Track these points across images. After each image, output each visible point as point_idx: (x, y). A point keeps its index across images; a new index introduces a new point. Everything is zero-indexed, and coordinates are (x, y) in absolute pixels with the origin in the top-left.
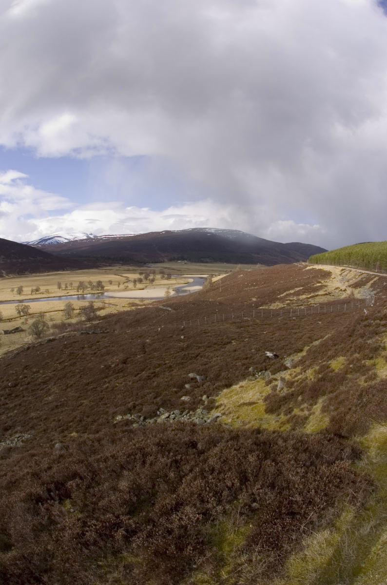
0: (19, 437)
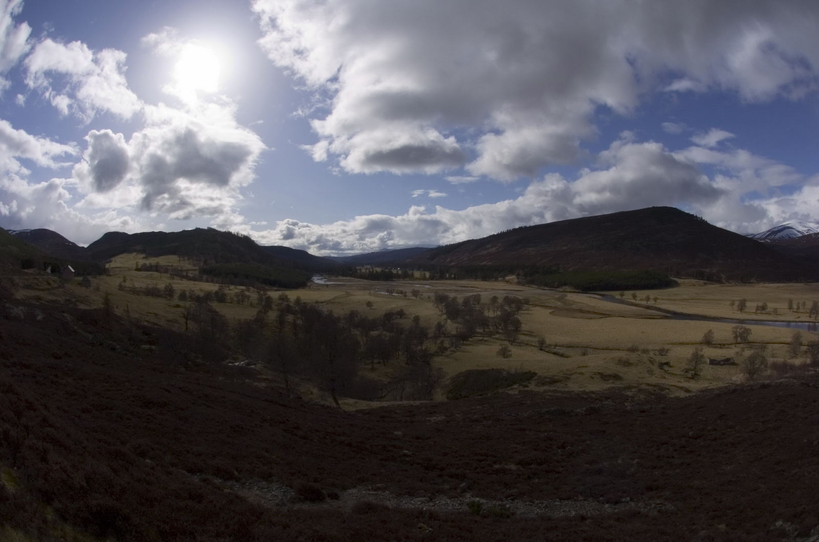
0: (659, 504)
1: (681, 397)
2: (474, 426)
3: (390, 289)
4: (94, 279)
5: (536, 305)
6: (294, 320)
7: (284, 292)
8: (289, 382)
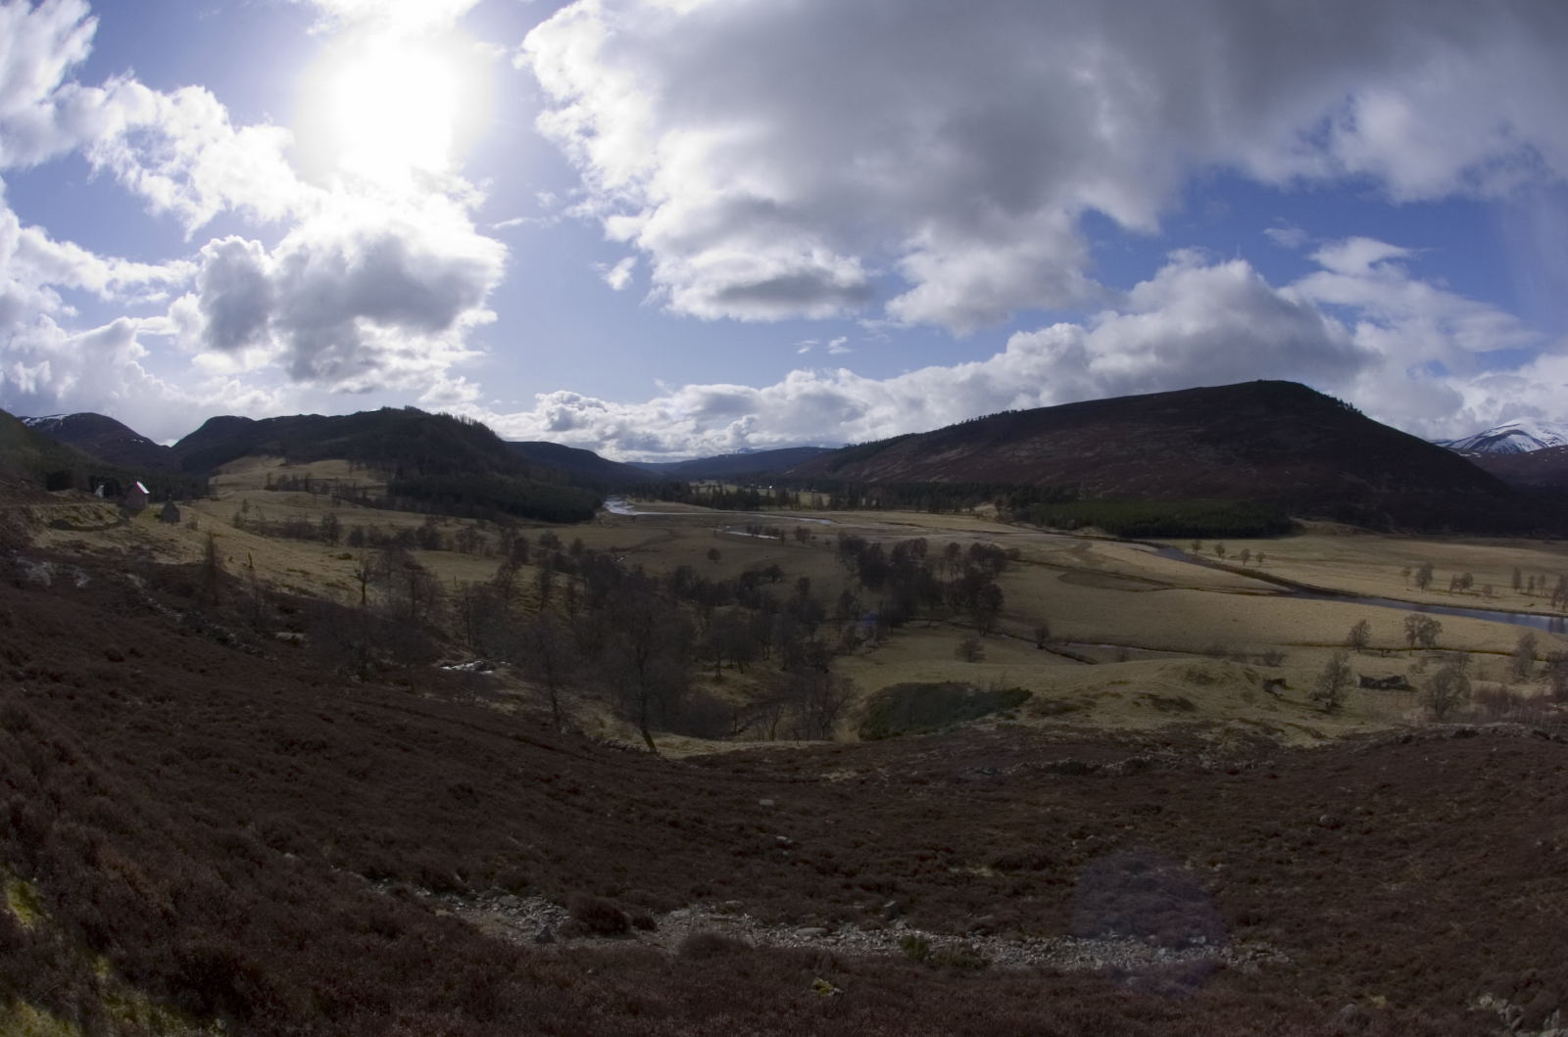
0: (1258, 952)
1: (1305, 746)
2: (911, 791)
3: (754, 526)
4: (186, 507)
5: (1032, 563)
6: (570, 584)
7: (550, 529)
8: (559, 703)
